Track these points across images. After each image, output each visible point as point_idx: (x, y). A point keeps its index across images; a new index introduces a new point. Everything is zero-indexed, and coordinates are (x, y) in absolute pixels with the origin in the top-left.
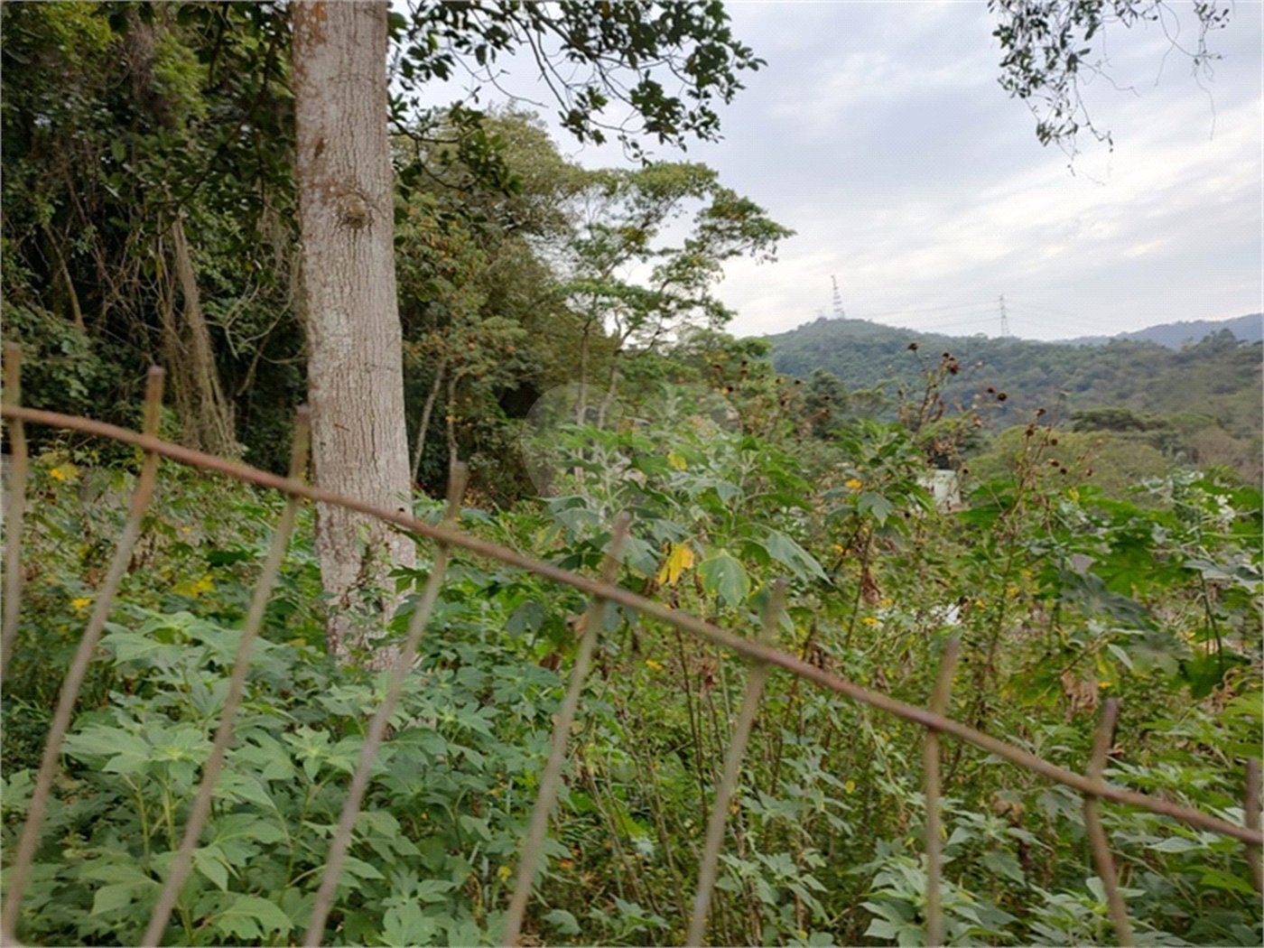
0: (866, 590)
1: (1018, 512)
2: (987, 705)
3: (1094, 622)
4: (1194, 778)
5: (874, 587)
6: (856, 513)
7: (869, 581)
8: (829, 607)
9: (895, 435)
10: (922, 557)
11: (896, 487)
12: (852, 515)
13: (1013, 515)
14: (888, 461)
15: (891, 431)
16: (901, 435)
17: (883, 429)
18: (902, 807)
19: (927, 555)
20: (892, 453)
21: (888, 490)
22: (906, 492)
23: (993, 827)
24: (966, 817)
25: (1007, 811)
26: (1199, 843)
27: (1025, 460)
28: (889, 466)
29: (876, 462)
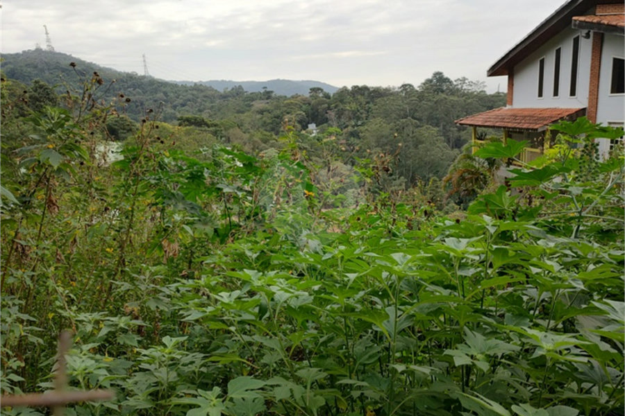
0: (49, 207)
1: (140, 162)
2: (126, 260)
3: (177, 215)
4: (211, 281)
5: (54, 204)
6: (39, 162)
7: (51, 201)
8: (27, 218)
9: (63, 116)
10: (92, 186)
11: (66, 147)
12: (37, 163)
13: (137, 164)
14: (59, 131)
15: (61, 114)
16: (67, 116)
17: (55, 112)
18: (74, 322)
19: (95, 186)
20: (62, 126)
21: (61, 148)
22: (72, 150)
23: (122, 322)
24: (108, 320)
25: (131, 312)
26: (206, 312)
27: (142, 135)
28: (59, 133)
29: (51, 131)
